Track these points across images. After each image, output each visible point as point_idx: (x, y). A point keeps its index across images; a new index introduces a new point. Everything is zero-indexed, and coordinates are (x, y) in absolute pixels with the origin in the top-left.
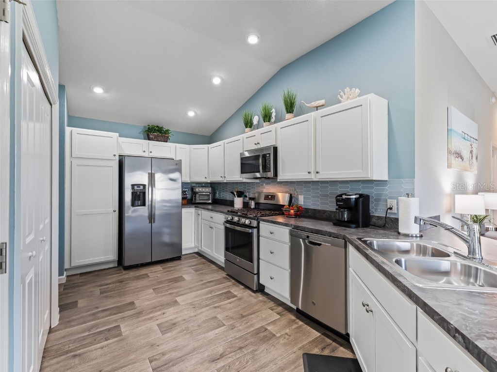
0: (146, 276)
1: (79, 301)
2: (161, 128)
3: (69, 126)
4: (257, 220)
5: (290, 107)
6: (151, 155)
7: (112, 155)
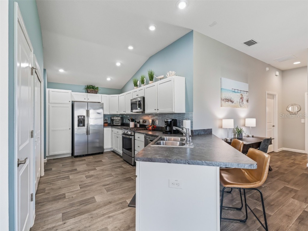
0: (85, 160)
1: (53, 168)
2: (94, 86)
3: (48, 88)
4: (134, 132)
5: (151, 78)
6: (89, 101)
7: (68, 101)
